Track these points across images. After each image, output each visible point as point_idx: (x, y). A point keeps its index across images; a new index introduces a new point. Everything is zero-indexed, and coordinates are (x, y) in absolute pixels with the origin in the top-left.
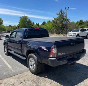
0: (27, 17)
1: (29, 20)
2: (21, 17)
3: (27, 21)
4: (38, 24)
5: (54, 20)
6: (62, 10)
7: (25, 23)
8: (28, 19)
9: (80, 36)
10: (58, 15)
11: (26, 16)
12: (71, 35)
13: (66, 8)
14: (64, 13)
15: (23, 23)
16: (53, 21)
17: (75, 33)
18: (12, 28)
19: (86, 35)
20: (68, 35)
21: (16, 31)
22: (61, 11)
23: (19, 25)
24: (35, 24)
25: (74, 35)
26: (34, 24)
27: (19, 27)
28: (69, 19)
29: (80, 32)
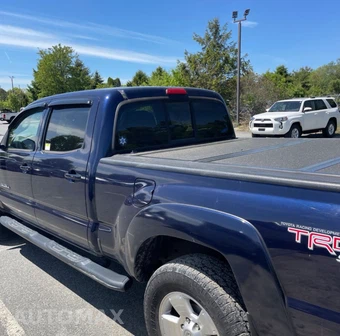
0: (71, 52)
1: (79, 65)
2: (41, 53)
3: (72, 70)
4: (118, 80)
5: (185, 62)
6: (216, 22)
7: (62, 75)
8: (74, 60)
9: (304, 129)
10: (203, 43)
11: (65, 48)
12: (270, 125)
13: (235, 14)
14: (228, 37)
15: (55, 75)
16: (184, 67)
17: (286, 118)
18: (5, 99)
19: (325, 126)
20: (256, 125)
21: (45, 107)
22: (216, 29)
23: (34, 84)
24: (106, 81)
25: (281, 127)
26: (98, 80)
27: (35, 92)
28: (246, 60)
29: (303, 111)
